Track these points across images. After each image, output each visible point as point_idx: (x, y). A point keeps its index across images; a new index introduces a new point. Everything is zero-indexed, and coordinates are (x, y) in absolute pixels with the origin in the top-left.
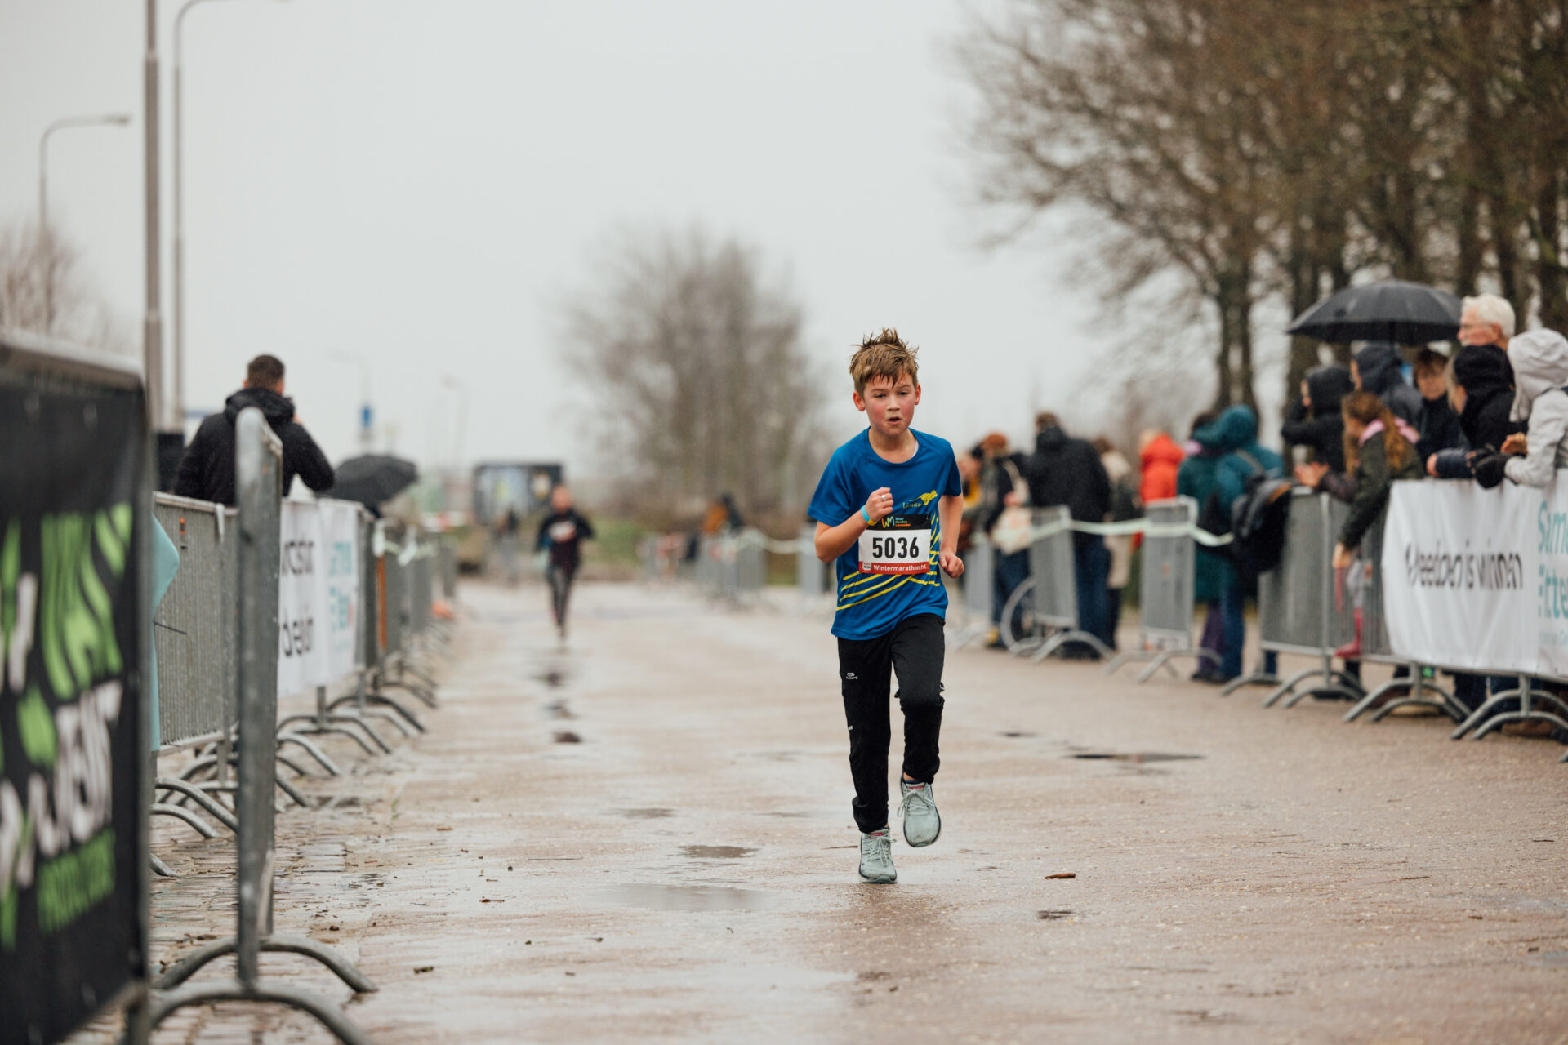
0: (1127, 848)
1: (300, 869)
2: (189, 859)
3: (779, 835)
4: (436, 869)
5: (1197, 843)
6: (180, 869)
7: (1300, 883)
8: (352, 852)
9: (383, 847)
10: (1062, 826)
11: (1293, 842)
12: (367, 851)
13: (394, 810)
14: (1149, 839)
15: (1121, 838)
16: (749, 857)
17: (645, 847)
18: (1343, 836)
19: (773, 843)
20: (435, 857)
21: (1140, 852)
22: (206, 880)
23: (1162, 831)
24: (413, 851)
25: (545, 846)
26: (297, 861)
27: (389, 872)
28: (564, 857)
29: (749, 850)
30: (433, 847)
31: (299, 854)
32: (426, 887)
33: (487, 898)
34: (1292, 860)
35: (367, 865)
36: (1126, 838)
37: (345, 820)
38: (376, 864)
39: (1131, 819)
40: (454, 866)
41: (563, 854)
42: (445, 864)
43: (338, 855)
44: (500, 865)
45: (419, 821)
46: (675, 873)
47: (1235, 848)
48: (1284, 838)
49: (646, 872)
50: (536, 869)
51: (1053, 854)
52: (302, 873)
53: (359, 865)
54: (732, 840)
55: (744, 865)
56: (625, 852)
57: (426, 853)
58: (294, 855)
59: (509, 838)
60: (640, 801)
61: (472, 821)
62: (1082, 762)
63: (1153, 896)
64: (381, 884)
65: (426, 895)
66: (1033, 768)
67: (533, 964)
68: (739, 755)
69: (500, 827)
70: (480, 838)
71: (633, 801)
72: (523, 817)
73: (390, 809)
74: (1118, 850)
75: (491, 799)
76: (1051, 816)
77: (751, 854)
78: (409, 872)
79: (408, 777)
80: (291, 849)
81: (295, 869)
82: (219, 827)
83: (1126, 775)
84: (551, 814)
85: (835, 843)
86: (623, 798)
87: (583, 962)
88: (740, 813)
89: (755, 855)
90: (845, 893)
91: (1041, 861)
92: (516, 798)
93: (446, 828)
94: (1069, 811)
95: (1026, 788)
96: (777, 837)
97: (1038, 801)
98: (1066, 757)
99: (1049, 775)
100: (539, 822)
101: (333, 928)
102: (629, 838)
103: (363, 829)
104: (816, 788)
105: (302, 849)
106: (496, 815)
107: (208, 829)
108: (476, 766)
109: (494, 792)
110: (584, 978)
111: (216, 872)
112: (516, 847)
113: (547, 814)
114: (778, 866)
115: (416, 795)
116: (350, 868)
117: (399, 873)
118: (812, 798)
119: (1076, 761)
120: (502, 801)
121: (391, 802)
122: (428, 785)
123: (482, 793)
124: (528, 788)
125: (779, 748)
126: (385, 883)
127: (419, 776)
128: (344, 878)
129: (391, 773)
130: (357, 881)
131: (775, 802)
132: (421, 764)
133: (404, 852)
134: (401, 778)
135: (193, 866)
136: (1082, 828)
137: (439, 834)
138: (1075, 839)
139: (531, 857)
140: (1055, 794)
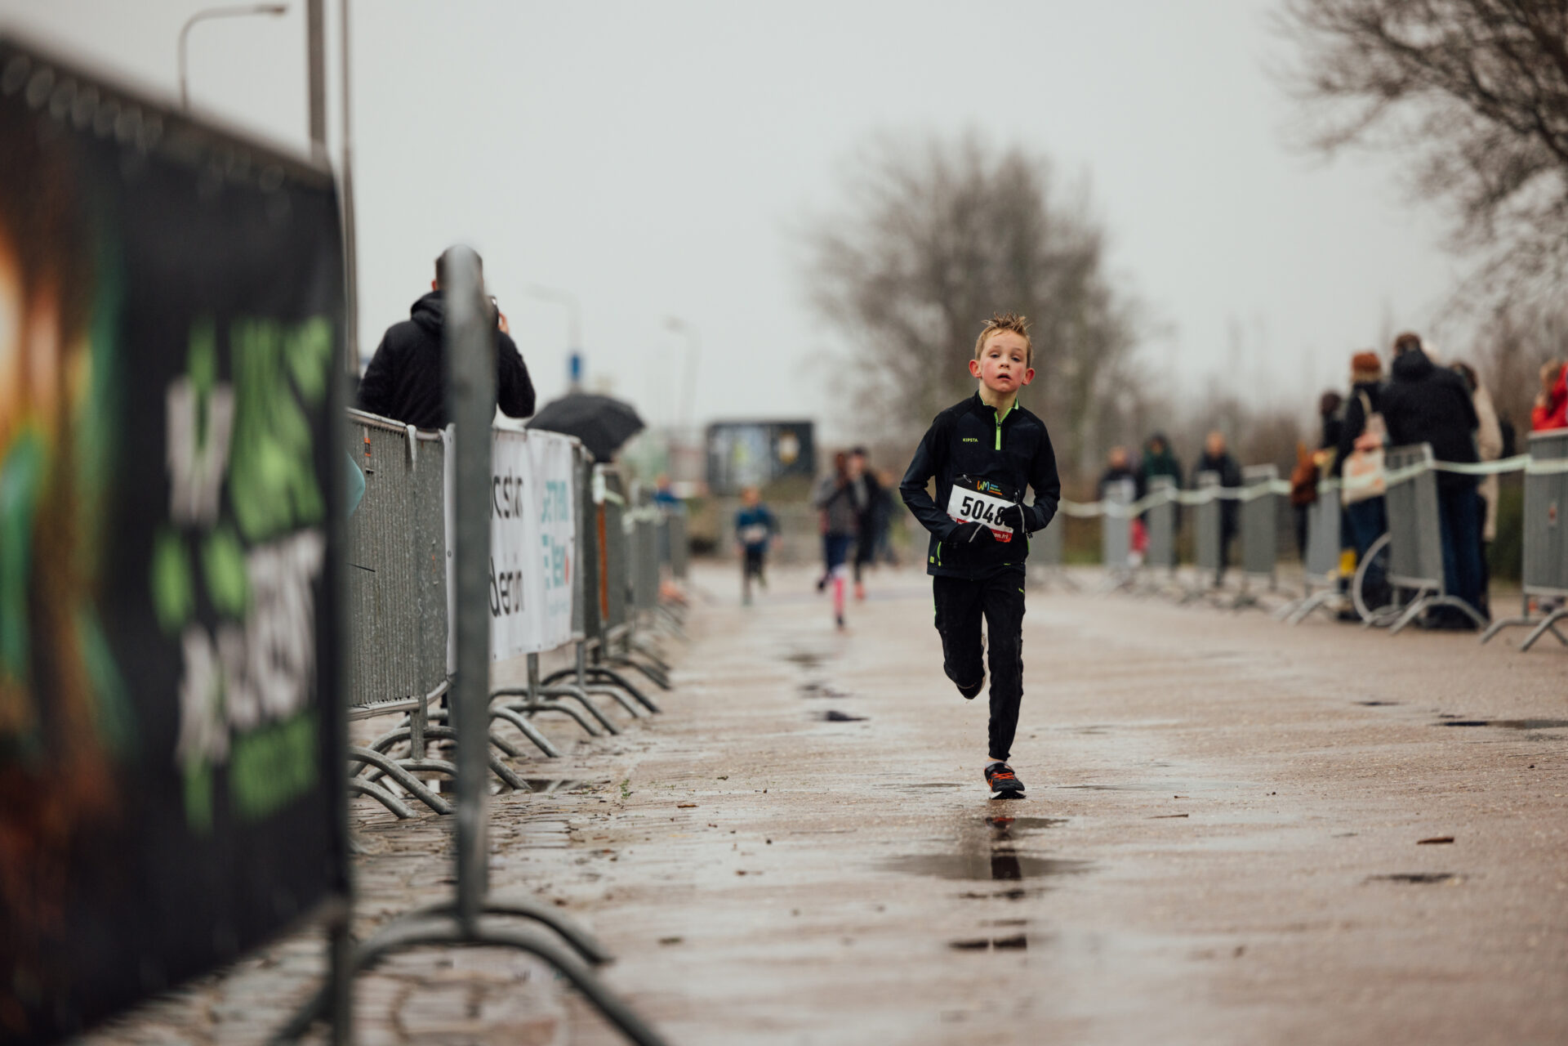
0: (1515, 813)
1: (516, 846)
2: (381, 837)
3: (1092, 806)
4: (680, 844)
6: (371, 847)
8: (577, 830)
9: (613, 824)
10: (1433, 793)
12: (594, 828)
13: (624, 789)
14: (1541, 803)
15: (1508, 803)
16: (1056, 827)
17: (930, 819)
19: (1085, 814)
20: (676, 833)
21: (1532, 816)
22: (404, 858)
23: (1556, 795)
24: (650, 827)
25: (810, 820)
26: (512, 838)
27: (623, 847)
28: (834, 830)
29: (1056, 821)
30: (674, 823)
31: (513, 831)
32: (669, 861)
33: (743, 868)
35: (596, 841)
36: (1515, 802)
37: (565, 800)
38: (607, 840)
39: (1519, 783)
40: (700, 841)
41: (832, 827)
42: (688, 839)
43: (561, 832)
44: (756, 839)
45: (656, 799)
49: (933, 844)
50: (802, 843)
51: (1426, 819)
52: (518, 849)
53: (586, 840)
54: (1035, 812)
55: (1050, 835)
56: (907, 825)
57: (665, 828)
58: (507, 831)
59: (766, 813)
60: (922, 776)
61: (721, 798)
62: (1456, 728)
63: (1550, 858)
64: (614, 860)
65: (669, 868)
66: (1398, 736)
67: (803, 933)
68: (1039, 729)
69: (754, 803)
70: (730, 814)
71: (913, 776)
72: (782, 793)
73: (620, 789)
74: (1505, 814)
75: (741, 777)
76: (1421, 783)
77: (1059, 824)
78: (647, 847)
79: (640, 757)
80: (504, 827)
81: (510, 846)
82: (416, 807)
83: (1511, 741)
84: (814, 790)
85: (1161, 812)
86: (901, 774)
87: (863, 930)
88: (1043, 786)
89: (1063, 826)
90: (1176, 860)
91: (1411, 827)
92: (772, 776)
93: (689, 805)
94: (1443, 777)
95: (1389, 756)
96: (1090, 808)
97: (1404, 769)
98: (1436, 725)
99: (1416, 742)
100: (800, 797)
101: (559, 903)
102: (911, 811)
103: (588, 808)
104: (1134, 761)
105: (516, 827)
106: (748, 792)
107: (403, 807)
108: (722, 745)
109: (744, 770)
110: (865, 946)
111: (415, 850)
112: (775, 821)
113: (810, 790)
114: (1092, 836)
115: (651, 775)
116: (575, 844)
117: (636, 848)
118: (1130, 771)
119: (1447, 728)
120: (756, 780)
121: (620, 784)
122: (665, 765)
123: (730, 771)
124: (785, 765)
125: (1087, 722)
126: (619, 858)
127: (652, 756)
128: (570, 854)
129: (618, 754)
130: (585, 856)
131: (1085, 775)
132: (655, 744)
133: (641, 828)
134: (631, 758)
135: (387, 844)
136: (1459, 793)
137: (680, 810)
138: (1451, 805)
139: (794, 830)
140: (1424, 760)
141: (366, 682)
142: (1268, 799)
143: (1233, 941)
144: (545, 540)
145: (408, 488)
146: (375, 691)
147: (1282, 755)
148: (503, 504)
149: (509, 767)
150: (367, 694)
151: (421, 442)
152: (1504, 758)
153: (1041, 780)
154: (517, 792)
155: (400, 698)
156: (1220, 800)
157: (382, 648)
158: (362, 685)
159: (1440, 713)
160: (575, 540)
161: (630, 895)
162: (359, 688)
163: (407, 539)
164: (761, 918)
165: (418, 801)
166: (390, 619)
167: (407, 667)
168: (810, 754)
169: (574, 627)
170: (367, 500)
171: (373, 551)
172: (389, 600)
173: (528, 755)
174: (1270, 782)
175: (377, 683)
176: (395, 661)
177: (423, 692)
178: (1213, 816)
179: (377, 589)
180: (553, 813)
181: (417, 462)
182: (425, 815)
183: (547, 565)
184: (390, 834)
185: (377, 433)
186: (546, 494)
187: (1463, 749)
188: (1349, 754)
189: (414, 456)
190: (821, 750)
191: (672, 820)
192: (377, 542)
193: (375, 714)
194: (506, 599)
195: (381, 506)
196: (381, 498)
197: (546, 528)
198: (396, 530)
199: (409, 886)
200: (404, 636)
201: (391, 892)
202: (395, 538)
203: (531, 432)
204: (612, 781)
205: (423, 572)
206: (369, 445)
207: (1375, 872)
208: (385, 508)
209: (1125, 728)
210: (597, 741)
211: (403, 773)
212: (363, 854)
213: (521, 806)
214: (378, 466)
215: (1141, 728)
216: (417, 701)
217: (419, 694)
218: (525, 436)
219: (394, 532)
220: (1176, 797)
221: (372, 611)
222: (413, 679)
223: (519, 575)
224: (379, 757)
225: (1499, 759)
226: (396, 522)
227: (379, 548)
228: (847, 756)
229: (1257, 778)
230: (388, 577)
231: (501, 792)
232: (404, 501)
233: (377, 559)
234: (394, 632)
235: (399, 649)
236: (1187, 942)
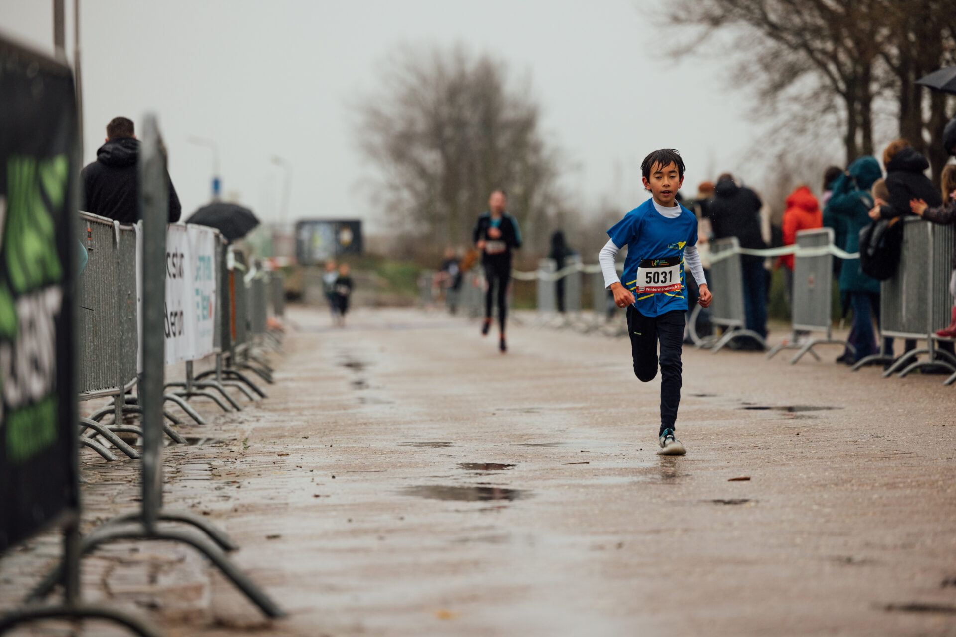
0: (787, 462)
1: (179, 478)
2: (96, 473)
3: (531, 456)
4: (279, 478)
5: (839, 458)
6: (90, 479)
7: (917, 481)
8: (216, 469)
9: (238, 465)
10: (738, 450)
11: (910, 457)
13: (245, 444)
14: (803, 457)
15: (783, 456)
16: (508, 469)
17: (432, 464)
18: (947, 453)
19: (526, 461)
20: (277, 471)
21: (798, 464)
22: (110, 486)
23: (813, 452)
24: (261, 468)
25: (358, 464)
26: (176, 473)
27: (244, 480)
28: (373, 470)
30: (276, 465)
31: (177, 469)
32: (272, 489)
33: (317, 493)
34: (910, 468)
35: (228, 476)
36: (787, 456)
37: (209, 450)
38: (235, 475)
39: (790, 444)
40: (292, 476)
41: (372, 468)
42: (285, 475)
43: (206, 470)
44: (326, 475)
45: (265, 450)
46: (455, 479)
47: (867, 461)
48: (903, 455)
49: (434, 479)
50: (353, 478)
51: (734, 466)
52: (180, 480)
53: (222, 475)
54: (495, 460)
55: (504, 474)
56: (417, 467)
57: (270, 468)
58: (173, 469)
59: (331, 460)
60: (427, 438)
61: (304, 450)
62: (752, 411)
63: (809, 490)
64: (239, 487)
65: (272, 493)
66: (716, 415)
67: (354, 533)
68: (498, 410)
69: (325, 453)
70: (310, 460)
71: (421, 438)
72: (341, 447)
73: (242, 444)
74: (781, 463)
75: (316, 437)
76: (730, 444)
77: (510, 467)
78: (259, 480)
79: (255, 425)
80: (171, 467)
81: (175, 478)
82: (118, 454)
83: (785, 419)
84: (361, 445)
85: (572, 461)
86: (414, 436)
87: (390, 531)
88: (501, 444)
89: (513, 468)
90: (581, 490)
91: (724, 471)
92: (335, 437)
93: (284, 454)
94: (744, 440)
95: (712, 427)
96: (529, 458)
97: (721, 435)
98: (740, 409)
99: (727, 419)
100: (353, 450)
101: (205, 513)
102: (420, 459)
103: (223, 455)
104: (556, 429)
105: (179, 467)
106: (321, 446)
107: (110, 454)
108: (304, 418)
109: (318, 433)
110: (392, 541)
111: (117, 480)
112: (337, 464)
113: (358, 445)
114: (530, 475)
115: (261, 436)
116: (215, 478)
117: (252, 480)
118: (554, 435)
119: (747, 411)
120: (325, 439)
121: (242, 441)
122: (270, 429)
123: (310, 433)
124: (343, 430)
125: (527, 405)
126: (242, 487)
127: (262, 424)
128: (211, 483)
129: (241, 423)
130: (221, 485)
131: (526, 437)
132: (264, 416)
133: (254, 468)
134: (249, 425)
135: (100, 477)
136: (754, 451)
137: (279, 457)
138: (749, 457)
139: (349, 470)
140: (732, 430)
141: (88, 378)
142: (638, 453)
143: (616, 539)
144: (197, 292)
145: (114, 259)
146: (93, 383)
147: (645, 426)
148: (172, 270)
149: (174, 430)
150: (88, 385)
151: (122, 231)
152: (781, 429)
153: (500, 440)
154: (180, 445)
155: (108, 388)
156: (608, 454)
157: (98, 357)
158: (85, 380)
159: (742, 402)
160: (215, 292)
161: (249, 509)
162: (83, 381)
163: (113, 290)
164: (329, 523)
165: (119, 450)
166: (102, 340)
167: (113, 368)
168: (359, 424)
169: (215, 345)
170: (89, 267)
171: (92, 298)
172: (102, 327)
173: (186, 423)
174: (638, 442)
175: (94, 378)
176: (105, 365)
177: (122, 384)
178: (604, 463)
179: (94, 321)
180: (201, 458)
181: (120, 243)
182: (123, 459)
183: (198, 306)
184: (101, 471)
185: (95, 226)
186: (198, 263)
187: (756, 423)
188: (687, 426)
189: (117, 240)
190: (365, 421)
191: (275, 463)
192: (95, 292)
193: (92, 397)
194: (173, 328)
195: (97, 270)
196: (98, 265)
197: (198, 285)
198: (107, 285)
199: (113, 502)
200: (111, 349)
201: (102, 506)
202: (106, 290)
203: (189, 226)
204: (238, 440)
205: (123, 311)
206: (90, 233)
207: (703, 498)
208: (100, 271)
209: (551, 409)
210: (228, 415)
211: (110, 434)
212: (85, 483)
213: (182, 454)
214: (95, 246)
215: (560, 409)
216: (118, 389)
217: (119, 385)
218: (186, 229)
219: (105, 286)
220: (582, 451)
221: (91, 334)
222: (116, 376)
223: (182, 313)
224: (95, 423)
225: (778, 430)
226: (106, 280)
227: (96, 296)
228: (381, 425)
229: (631, 440)
230: (101, 314)
231: (170, 445)
232: (112, 267)
233: (95, 303)
234: (105, 347)
235: (107, 358)
236: (589, 540)
